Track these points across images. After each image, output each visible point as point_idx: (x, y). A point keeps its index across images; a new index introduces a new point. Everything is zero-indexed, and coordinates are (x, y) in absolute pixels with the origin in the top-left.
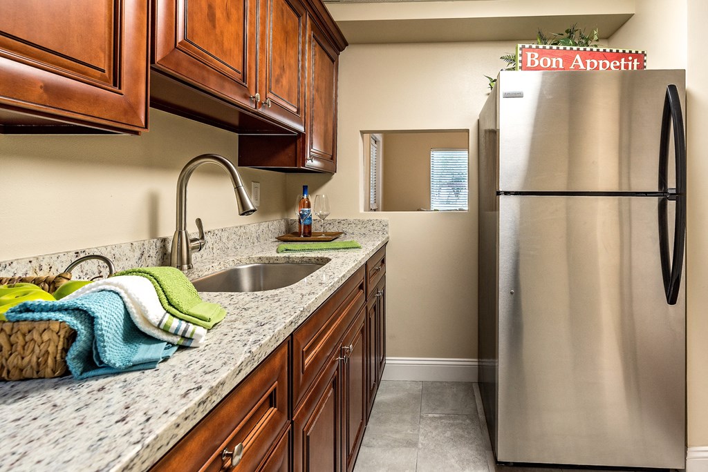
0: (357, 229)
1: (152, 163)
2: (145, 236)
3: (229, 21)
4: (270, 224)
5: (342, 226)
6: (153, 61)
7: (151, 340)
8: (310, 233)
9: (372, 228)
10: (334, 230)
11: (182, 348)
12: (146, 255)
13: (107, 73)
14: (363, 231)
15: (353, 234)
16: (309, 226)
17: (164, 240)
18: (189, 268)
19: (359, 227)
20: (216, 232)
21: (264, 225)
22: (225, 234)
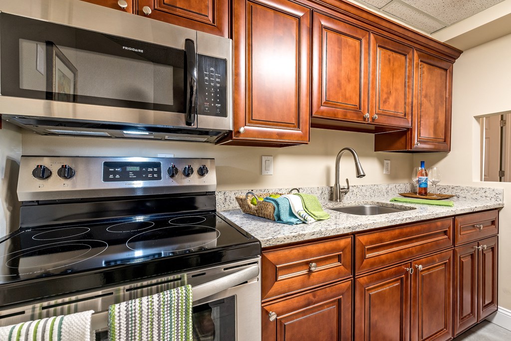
0: (469, 194)
1: (326, 154)
2: (324, 185)
3: (349, 83)
4: (397, 185)
5: (455, 191)
6: (312, 115)
7: (296, 217)
8: (426, 194)
9: (484, 194)
10: (449, 193)
11: (304, 223)
12: (324, 193)
13: (295, 124)
14: (475, 196)
15: (465, 197)
16: (426, 189)
17: (331, 187)
18: (340, 201)
19: (471, 192)
20: (359, 187)
21: (392, 186)
22: (364, 188)
